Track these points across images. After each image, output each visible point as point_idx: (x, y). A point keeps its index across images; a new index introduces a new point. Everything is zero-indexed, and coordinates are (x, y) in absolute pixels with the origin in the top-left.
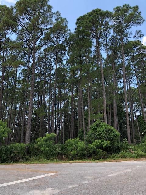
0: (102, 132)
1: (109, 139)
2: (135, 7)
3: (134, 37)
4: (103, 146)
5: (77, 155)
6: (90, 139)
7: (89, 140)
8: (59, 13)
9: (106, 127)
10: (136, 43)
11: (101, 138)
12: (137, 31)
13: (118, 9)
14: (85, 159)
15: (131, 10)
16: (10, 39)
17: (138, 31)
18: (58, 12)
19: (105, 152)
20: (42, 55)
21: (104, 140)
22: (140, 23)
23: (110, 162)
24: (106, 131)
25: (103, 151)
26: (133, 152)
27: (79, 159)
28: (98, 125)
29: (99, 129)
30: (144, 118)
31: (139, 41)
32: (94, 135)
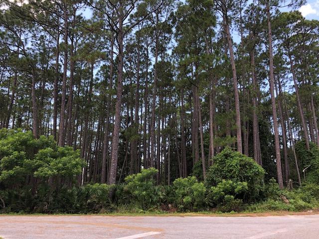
0: (234, 167)
1: (246, 178)
3: (290, 5)
4: (236, 190)
5: (192, 204)
6: (214, 179)
9: (240, 159)
10: (293, 16)
14: (205, 210)
16: (82, 17)
19: (239, 201)
20: (133, 42)
21: (238, 180)
23: (248, 216)
24: (241, 166)
25: (235, 199)
26: (287, 201)
27: (196, 211)
28: (226, 156)
29: (228, 162)
30: (306, 144)
31: (298, 13)
32: (221, 171)
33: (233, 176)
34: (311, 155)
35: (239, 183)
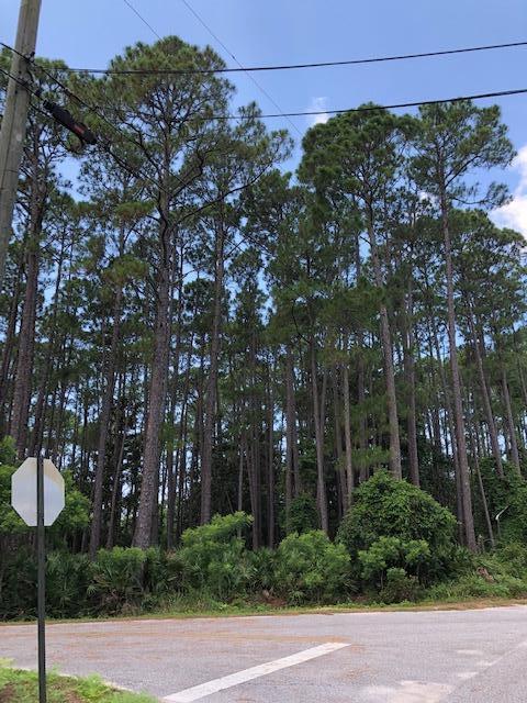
0: (402, 511)
1: (423, 533)
2: (489, 110)
3: (482, 202)
4: (408, 557)
6: (362, 535)
7: (358, 537)
8: (256, 109)
9: (409, 494)
11: (394, 532)
12: (492, 186)
13: (434, 109)
15: (475, 116)
17: (497, 185)
18: (254, 105)
19: (414, 579)
21: (408, 536)
22: (500, 159)
23: (453, 609)
24: (412, 509)
25: (407, 575)
26: (491, 578)
28: (382, 488)
29: (387, 500)
30: (496, 464)
31: (483, 214)
32: (372, 519)
33: (398, 529)
34: (507, 487)
35: (412, 542)
